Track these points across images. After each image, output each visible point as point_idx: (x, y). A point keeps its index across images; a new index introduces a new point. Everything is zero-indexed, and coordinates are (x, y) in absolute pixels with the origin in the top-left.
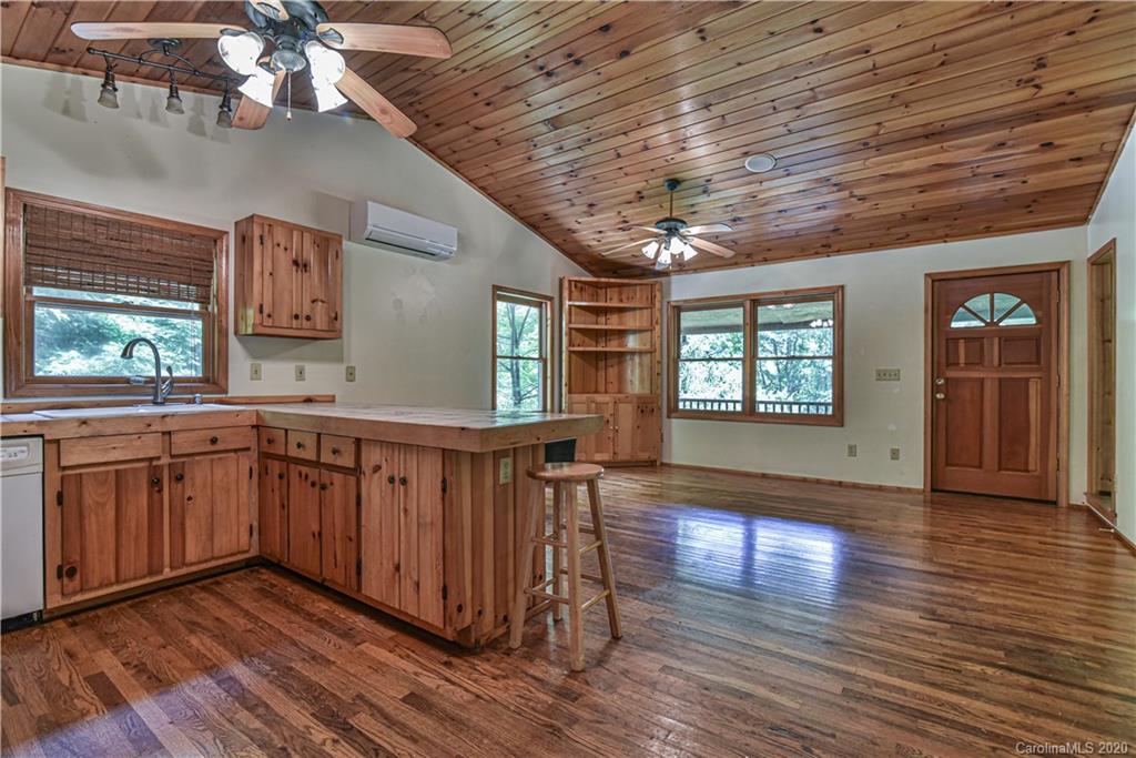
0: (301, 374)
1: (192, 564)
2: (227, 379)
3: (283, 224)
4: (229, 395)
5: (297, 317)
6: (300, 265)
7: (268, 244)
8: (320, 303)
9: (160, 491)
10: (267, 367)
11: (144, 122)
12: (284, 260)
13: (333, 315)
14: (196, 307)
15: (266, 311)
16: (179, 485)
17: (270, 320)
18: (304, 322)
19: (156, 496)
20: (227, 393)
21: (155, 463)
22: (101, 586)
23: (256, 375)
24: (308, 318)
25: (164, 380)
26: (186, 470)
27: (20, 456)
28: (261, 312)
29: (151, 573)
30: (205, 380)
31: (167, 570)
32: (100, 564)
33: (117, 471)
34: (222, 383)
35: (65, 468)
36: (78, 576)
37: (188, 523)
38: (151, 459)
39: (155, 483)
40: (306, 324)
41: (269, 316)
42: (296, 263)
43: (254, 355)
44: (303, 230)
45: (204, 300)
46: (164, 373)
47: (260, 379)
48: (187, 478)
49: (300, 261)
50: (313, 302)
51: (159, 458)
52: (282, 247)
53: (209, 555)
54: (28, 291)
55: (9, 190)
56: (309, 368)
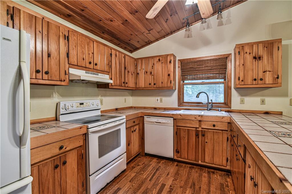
0: (263, 102)
1: (206, 163)
2: (231, 103)
3: (248, 44)
4: (232, 109)
5: (255, 80)
6: (257, 58)
7: (242, 53)
8: (268, 72)
9: (198, 138)
10: (247, 99)
11: (206, 30)
12: (249, 58)
13: (276, 77)
14: (222, 80)
15: (241, 79)
16: (204, 137)
17: (243, 82)
18: (259, 81)
19: (197, 139)
20: (231, 108)
21: (197, 129)
22: (184, 159)
23: (242, 102)
24: (261, 79)
25: (210, 103)
26: (206, 133)
27: (169, 122)
28: (239, 80)
29: (195, 161)
30: (225, 103)
31: (200, 161)
32: (184, 154)
33: (188, 129)
34: (229, 105)
35: (177, 126)
36: (179, 154)
37: (206, 150)
38: (196, 128)
39: (197, 136)
40: (260, 82)
41: (242, 81)
42: (255, 58)
43: (242, 95)
44: (258, 43)
45: (224, 78)
46: (210, 101)
47: (244, 104)
48: (206, 135)
49: (257, 57)
50: (264, 72)
51: (198, 128)
52: (248, 53)
53: (212, 163)
54: (183, 82)
55: (178, 60)
56: (267, 99)
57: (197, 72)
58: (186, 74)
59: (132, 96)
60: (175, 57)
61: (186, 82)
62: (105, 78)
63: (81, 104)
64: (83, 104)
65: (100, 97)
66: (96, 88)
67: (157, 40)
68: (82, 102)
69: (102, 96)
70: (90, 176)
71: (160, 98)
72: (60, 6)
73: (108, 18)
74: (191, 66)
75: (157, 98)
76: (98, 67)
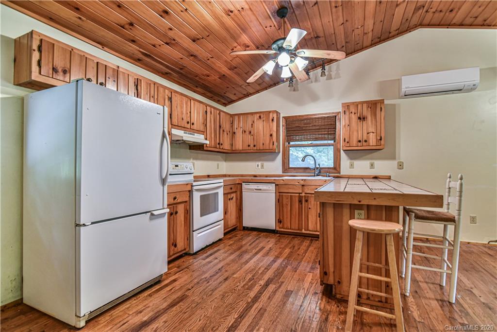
0: (372, 165)
1: (310, 231)
2: (340, 168)
3: (353, 103)
4: (341, 174)
5: (360, 141)
6: (362, 119)
7: (347, 113)
8: (372, 134)
9: (302, 204)
10: (357, 163)
11: (313, 83)
12: (354, 118)
13: (379, 138)
14: (332, 142)
15: (346, 141)
16: (307, 203)
17: (348, 144)
18: (364, 143)
19: (300, 205)
20: (340, 173)
21: (301, 195)
22: (287, 229)
23: (352, 166)
24: (366, 141)
25: (317, 168)
26: (309, 199)
27: (271, 188)
28: (345, 141)
29: (299, 230)
30: (335, 168)
31: (303, 230)
32: (287, 223)
33: (291, 196)
34: (338, 169)
35: (279, 193)
36: (282, 224)
37: (310, 216)
38: (300, 193)
39: (300, 201)
40: (365, 144)
41: (348, 142)
42: (360, 118)
43: (351, 158)
44: (362, 103)
45: (334, 139)
46: (317, 166)
47: (353, 168)
48: (309, 200)
49: (361, 117)
50: (368, 133)
51: (301, 193)
52: (353, 113)
53: (316, 230)
54: (289, 143)
55: (283, 117)
56: (377, 163)
57: (304, 131)
58: (292, 134)
59: (225, 161)
60: (278, 113)
61: (292, 143)
62: (199, 138)
63: (176, 166)
64: (177, 166)
65: (191, 160)
66: (189, 150)
67: (258, 92)
68: (177, 164)
69: (194, 159)
70: (193, 231)
71: (261, 164)
72: (161, 66)
73: (205, 74)
74: (297, 125)
75: (257, 163)
76: (195, 127)
